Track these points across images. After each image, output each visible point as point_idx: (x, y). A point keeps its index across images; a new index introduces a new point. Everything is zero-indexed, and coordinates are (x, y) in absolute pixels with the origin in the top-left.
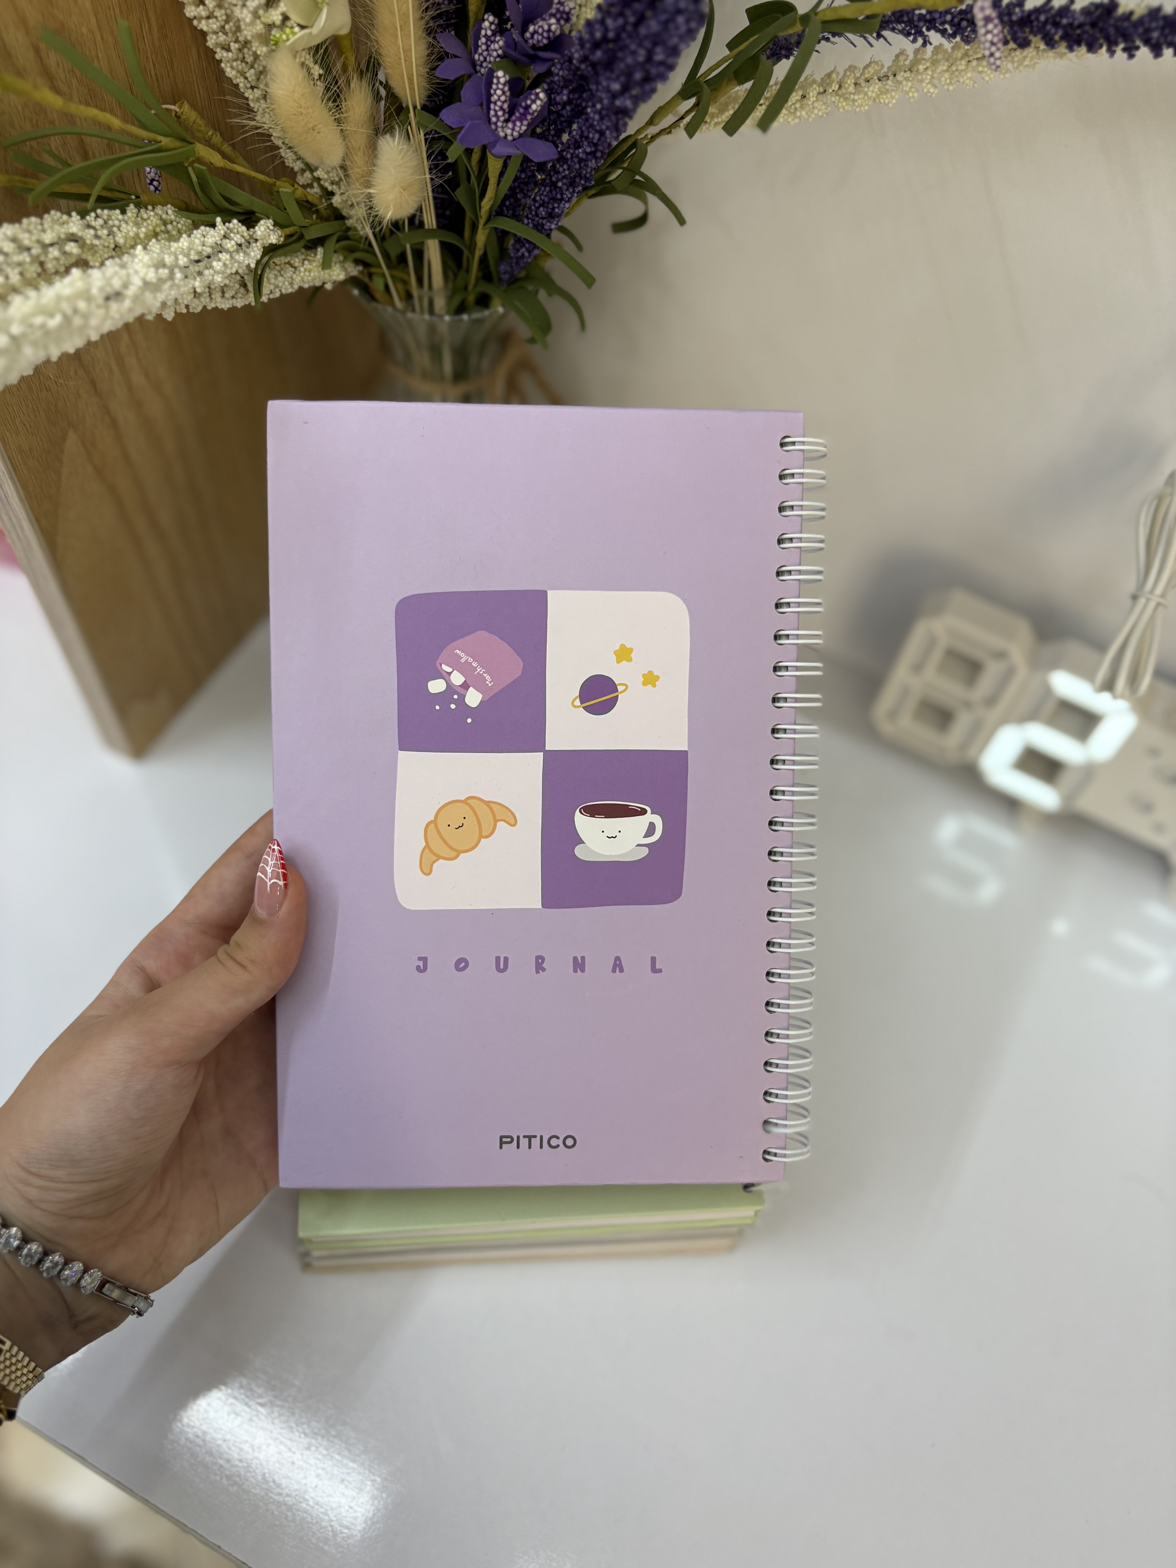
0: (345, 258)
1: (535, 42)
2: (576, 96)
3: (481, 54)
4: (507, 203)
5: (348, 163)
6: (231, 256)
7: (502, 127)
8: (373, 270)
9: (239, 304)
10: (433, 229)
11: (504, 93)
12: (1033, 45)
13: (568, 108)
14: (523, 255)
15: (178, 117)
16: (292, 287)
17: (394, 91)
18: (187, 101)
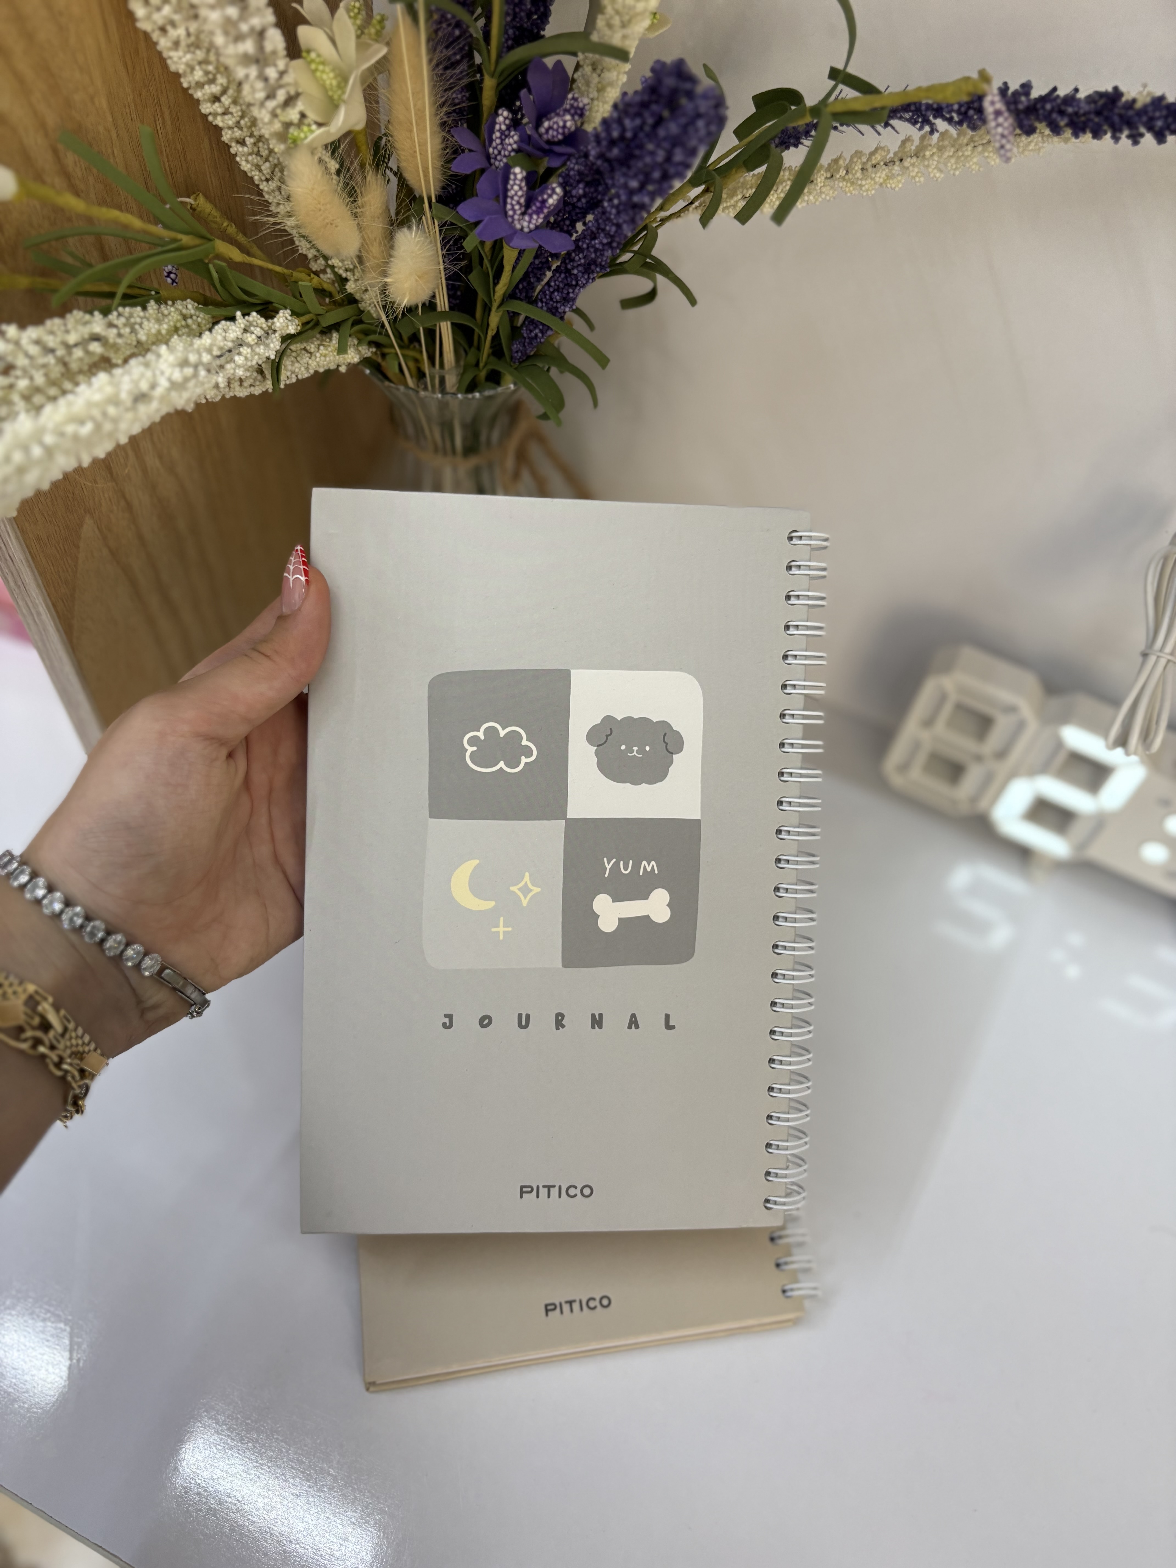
0: (360, 342)
1: (550, 137)
2: (592, 190)
3: (495, 148)
4: (521, 286)
5: (364, 254)
6: (252, 350)
7: (519, 220)
8: (386, 350)
9: (257, 391)
10: (445, 312)
11: (521, 188)
12: (1038, 131)
13: (584, 200)
14: (536, 335)
15: (193, 209)
16: (308, 371)
17: (408, 183)
18: (203, 194)
